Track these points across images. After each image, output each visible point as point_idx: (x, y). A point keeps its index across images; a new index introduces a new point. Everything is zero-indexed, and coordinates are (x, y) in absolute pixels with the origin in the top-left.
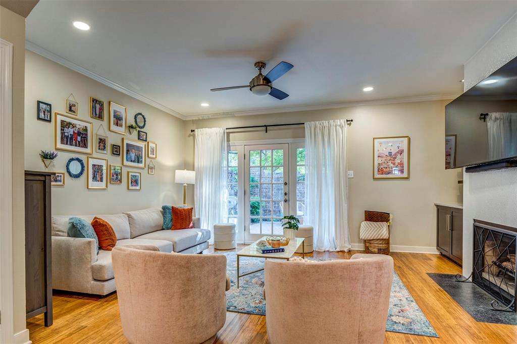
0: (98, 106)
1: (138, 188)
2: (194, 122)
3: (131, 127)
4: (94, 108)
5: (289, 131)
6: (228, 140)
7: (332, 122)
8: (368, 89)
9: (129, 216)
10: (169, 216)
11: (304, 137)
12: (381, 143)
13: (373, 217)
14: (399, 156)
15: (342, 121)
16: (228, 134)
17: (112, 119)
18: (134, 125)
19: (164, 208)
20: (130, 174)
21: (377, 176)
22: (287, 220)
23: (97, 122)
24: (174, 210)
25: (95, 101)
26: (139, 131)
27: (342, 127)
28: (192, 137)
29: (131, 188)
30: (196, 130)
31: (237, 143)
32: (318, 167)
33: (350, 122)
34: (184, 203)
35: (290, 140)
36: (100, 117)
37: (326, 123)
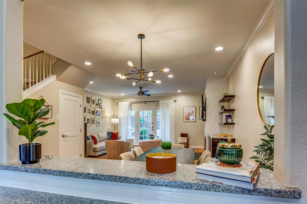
0: (88, 99)
1: (99, 125)
2: (118, 99)
3: (97, 104)
4: (87, 100)
5: (154, 104)
6: (131, 107)
7: (169, 101)
8: (179, 91)
9: (98, 135)
10: (110, 135)
11: (159, 106)
12: (186, 109)
13: (183, 135)
14: (192, 114)
15: (173, 101)
16: (131, 104)
17: (92, 102)
18: (98, 103)
19: (108, 132)
20: (97, 120)
21: (185, 121)
22: (150, 136)
23: (88, 104)
24: (112, 133)
25: (87, 98)
26: (99, 105)
27: (172, 103)
28: (117, 105)
29: (97, 125)
30: (119, 103)
31: (134, 108)
32: (164, 117)
33: (175, 101)
34: (115, 130)
35: (154, 107)
36: (89, 102)
37: (167, 101)
